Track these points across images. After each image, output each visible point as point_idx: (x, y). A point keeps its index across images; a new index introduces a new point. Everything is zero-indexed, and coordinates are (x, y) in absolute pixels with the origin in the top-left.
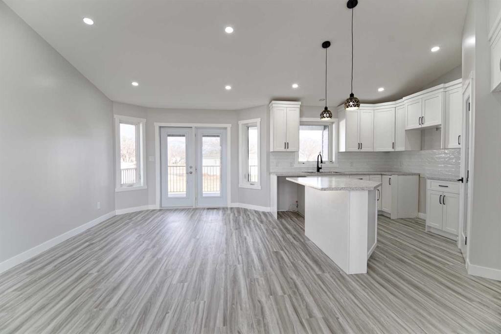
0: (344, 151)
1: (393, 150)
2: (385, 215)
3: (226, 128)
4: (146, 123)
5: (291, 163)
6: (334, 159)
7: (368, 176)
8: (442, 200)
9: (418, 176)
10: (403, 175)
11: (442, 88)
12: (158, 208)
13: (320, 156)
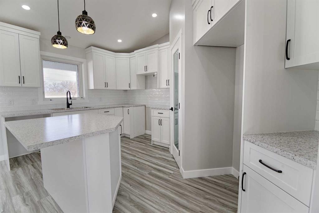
0: (93, 88)
1: (129, 89)
2: (127, 136)
7: (113, 109)
8: (160, 123)
9: (144, 107)
10: (137, 106)
11: (157, 47)
13: (68, 93)
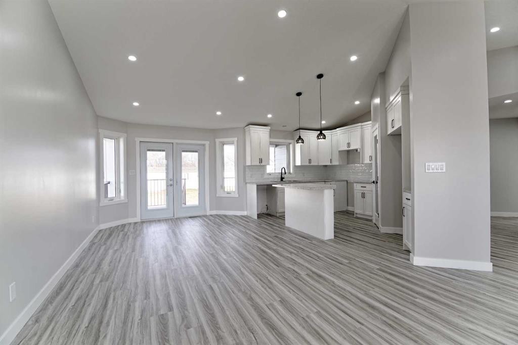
0: (300, 164)
3: (204, 145)
4: (127, 138)
5: (262, 174)
6: (291, 171)
8: (363, 195)
9: (346, 182)
10: (338, 181)
12: (140, 221)
13: (283, 169)
